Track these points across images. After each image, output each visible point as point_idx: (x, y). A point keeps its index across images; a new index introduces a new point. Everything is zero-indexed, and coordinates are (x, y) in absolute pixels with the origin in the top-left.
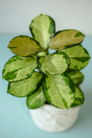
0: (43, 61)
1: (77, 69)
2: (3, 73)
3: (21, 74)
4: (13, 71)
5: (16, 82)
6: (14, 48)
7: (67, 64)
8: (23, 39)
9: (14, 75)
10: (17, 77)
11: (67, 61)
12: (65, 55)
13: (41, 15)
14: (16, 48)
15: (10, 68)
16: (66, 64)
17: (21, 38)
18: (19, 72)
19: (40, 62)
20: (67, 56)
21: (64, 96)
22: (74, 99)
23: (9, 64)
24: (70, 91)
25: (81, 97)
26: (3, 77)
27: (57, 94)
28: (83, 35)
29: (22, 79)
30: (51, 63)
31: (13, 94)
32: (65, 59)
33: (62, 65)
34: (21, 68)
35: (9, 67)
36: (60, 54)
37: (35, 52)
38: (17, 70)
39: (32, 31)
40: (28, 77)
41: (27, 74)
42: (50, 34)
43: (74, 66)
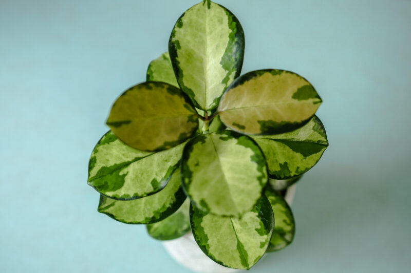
0: (197, 164)
1: (288, 175)
2: (90, 168)
3: (136, 178)
4: (115, 165)
5: (123, 199)
8: (148, 91)
9: (118, 176)
10: (126, 185)
11: (260, 174)
15: (108, 157)
16: (258, 183)
17: (144, 90)
18: (131, 169)
19: (188, 167)
20: (262, 158)
21: (243, 238)
22: (266, 246)
23: (106, 145)
24: (259, 227)
26: (90, 181)
27: (225, 229)
28: (318, 97)
29: (140, 194)
30: (218, 169)
31: (114, 214)
34: (137, 159)
35: (107, 154)
38: (127, 164)
39: (177, 58)
40: (155, 189)
41: (152, 179)
42: (227, 72)
43: (280, 165)
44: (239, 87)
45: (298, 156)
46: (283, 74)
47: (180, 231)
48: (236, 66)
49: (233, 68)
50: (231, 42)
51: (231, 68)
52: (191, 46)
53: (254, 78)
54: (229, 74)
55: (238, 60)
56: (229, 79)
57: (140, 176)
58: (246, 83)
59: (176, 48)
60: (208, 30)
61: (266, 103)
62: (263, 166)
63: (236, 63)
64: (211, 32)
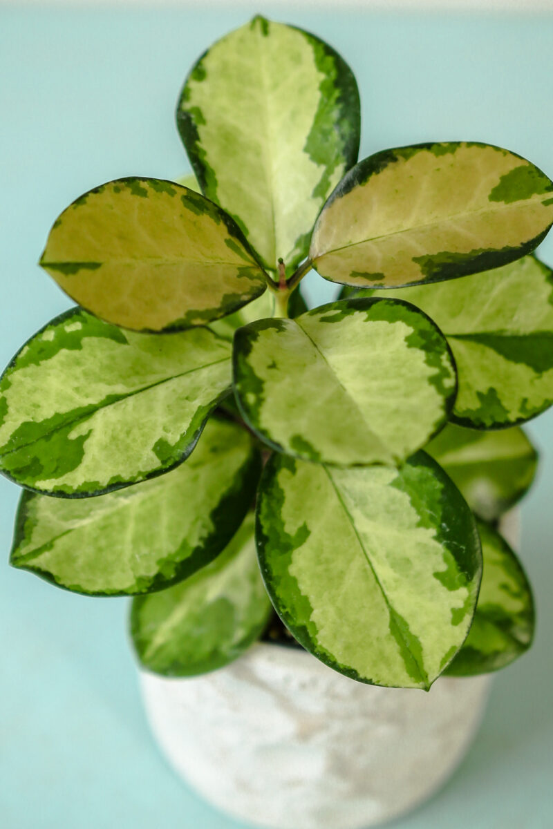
0: (273, 366)
1: (501, 420)
3: (115, 442)
4: (57, 415)
6: (83, 272)
7: (440, 389)
8: (137, 200)
9: (67, 441)
10: (87, 460)
11: (434, 371)
12: (425, 325)
13: (263, 25)
14: (95, 266)
15: (37, 397)
16: (432, 389)
17: (127, 193)
18: (99, 424)
19: (251, 370)
20: (436, 335)
21: (405, 601)
22: (468, 619)
23: (32, 368)
24: (443, 568)
25: (514, 606)
27: (352, 582)
28: (551, 189)
29: (126, 477)
30: (327, 376)
31: (53, 571)
32: (420, 355)
33: (407, 395)
34: (113, 400)
35: (35, 390)
36: (392, 319)
37: (220, 298)
38: (88, 413)
39: (198, 143)
40: (164, 462)
41: (156, 440)
42: (323, 168)
43: (480, 395)
44: (358, 189)
45: (522, 371)
46: (461, 151)
47: (225, 648)
48: (345, 151)
49: (337, 157)
50: (325, 100)
51: (333, 158)
52: (230, 119)
53: (391, 165)
54: (329, 172)
55: (347, 138)
56: (329, 184)
57: (122, 436)
58: (373, 178)
59: (193, 122)
60: (267, 81)
61: (427, 221)
62: (441, 353)
63: (343, 144)
64: (275, 86)
